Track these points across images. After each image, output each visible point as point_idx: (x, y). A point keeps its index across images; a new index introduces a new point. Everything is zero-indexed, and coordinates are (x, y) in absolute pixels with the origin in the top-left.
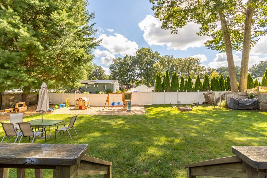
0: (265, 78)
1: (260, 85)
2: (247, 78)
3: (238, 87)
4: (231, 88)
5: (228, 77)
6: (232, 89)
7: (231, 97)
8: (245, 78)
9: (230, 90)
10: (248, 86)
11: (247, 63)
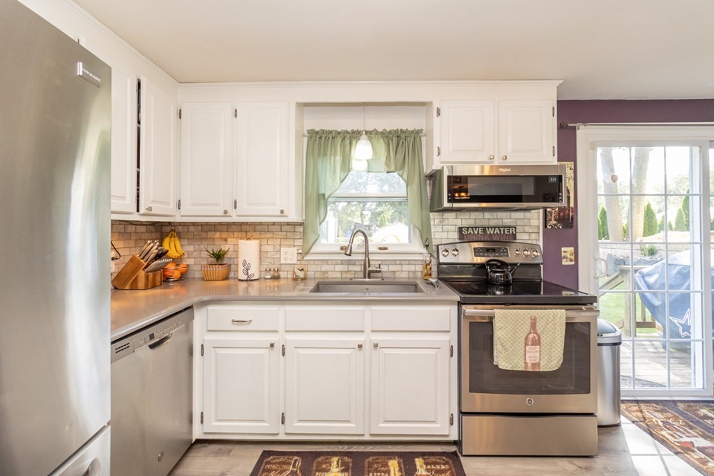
0: (682, 213)
1: (671, 228)
2: (643, 213)
3: (625, 232)
4: (609, 234)
5: (603, 209)
6: (610, 237)
7: (610, 253)
8: (638, 213)
9: (606, 239)
10: (646, 230)
11: (643, 181)
